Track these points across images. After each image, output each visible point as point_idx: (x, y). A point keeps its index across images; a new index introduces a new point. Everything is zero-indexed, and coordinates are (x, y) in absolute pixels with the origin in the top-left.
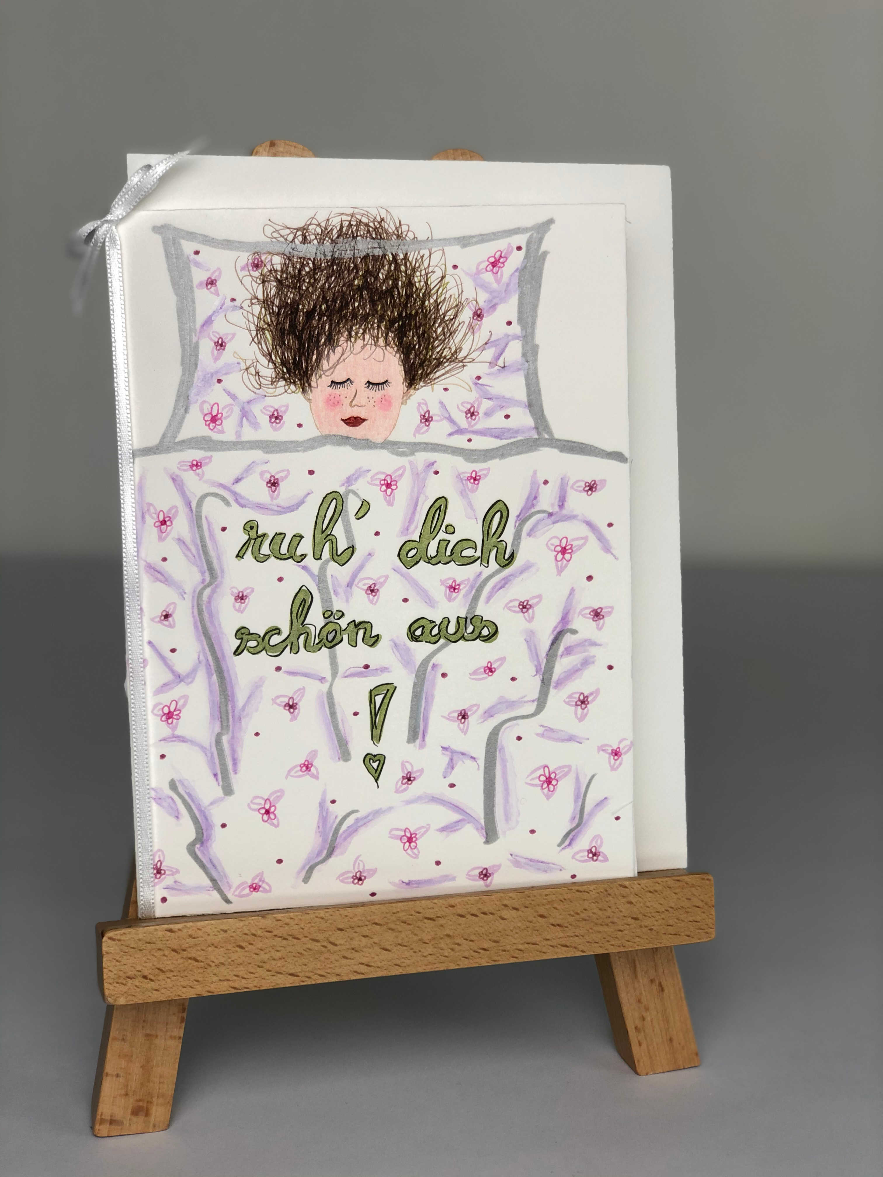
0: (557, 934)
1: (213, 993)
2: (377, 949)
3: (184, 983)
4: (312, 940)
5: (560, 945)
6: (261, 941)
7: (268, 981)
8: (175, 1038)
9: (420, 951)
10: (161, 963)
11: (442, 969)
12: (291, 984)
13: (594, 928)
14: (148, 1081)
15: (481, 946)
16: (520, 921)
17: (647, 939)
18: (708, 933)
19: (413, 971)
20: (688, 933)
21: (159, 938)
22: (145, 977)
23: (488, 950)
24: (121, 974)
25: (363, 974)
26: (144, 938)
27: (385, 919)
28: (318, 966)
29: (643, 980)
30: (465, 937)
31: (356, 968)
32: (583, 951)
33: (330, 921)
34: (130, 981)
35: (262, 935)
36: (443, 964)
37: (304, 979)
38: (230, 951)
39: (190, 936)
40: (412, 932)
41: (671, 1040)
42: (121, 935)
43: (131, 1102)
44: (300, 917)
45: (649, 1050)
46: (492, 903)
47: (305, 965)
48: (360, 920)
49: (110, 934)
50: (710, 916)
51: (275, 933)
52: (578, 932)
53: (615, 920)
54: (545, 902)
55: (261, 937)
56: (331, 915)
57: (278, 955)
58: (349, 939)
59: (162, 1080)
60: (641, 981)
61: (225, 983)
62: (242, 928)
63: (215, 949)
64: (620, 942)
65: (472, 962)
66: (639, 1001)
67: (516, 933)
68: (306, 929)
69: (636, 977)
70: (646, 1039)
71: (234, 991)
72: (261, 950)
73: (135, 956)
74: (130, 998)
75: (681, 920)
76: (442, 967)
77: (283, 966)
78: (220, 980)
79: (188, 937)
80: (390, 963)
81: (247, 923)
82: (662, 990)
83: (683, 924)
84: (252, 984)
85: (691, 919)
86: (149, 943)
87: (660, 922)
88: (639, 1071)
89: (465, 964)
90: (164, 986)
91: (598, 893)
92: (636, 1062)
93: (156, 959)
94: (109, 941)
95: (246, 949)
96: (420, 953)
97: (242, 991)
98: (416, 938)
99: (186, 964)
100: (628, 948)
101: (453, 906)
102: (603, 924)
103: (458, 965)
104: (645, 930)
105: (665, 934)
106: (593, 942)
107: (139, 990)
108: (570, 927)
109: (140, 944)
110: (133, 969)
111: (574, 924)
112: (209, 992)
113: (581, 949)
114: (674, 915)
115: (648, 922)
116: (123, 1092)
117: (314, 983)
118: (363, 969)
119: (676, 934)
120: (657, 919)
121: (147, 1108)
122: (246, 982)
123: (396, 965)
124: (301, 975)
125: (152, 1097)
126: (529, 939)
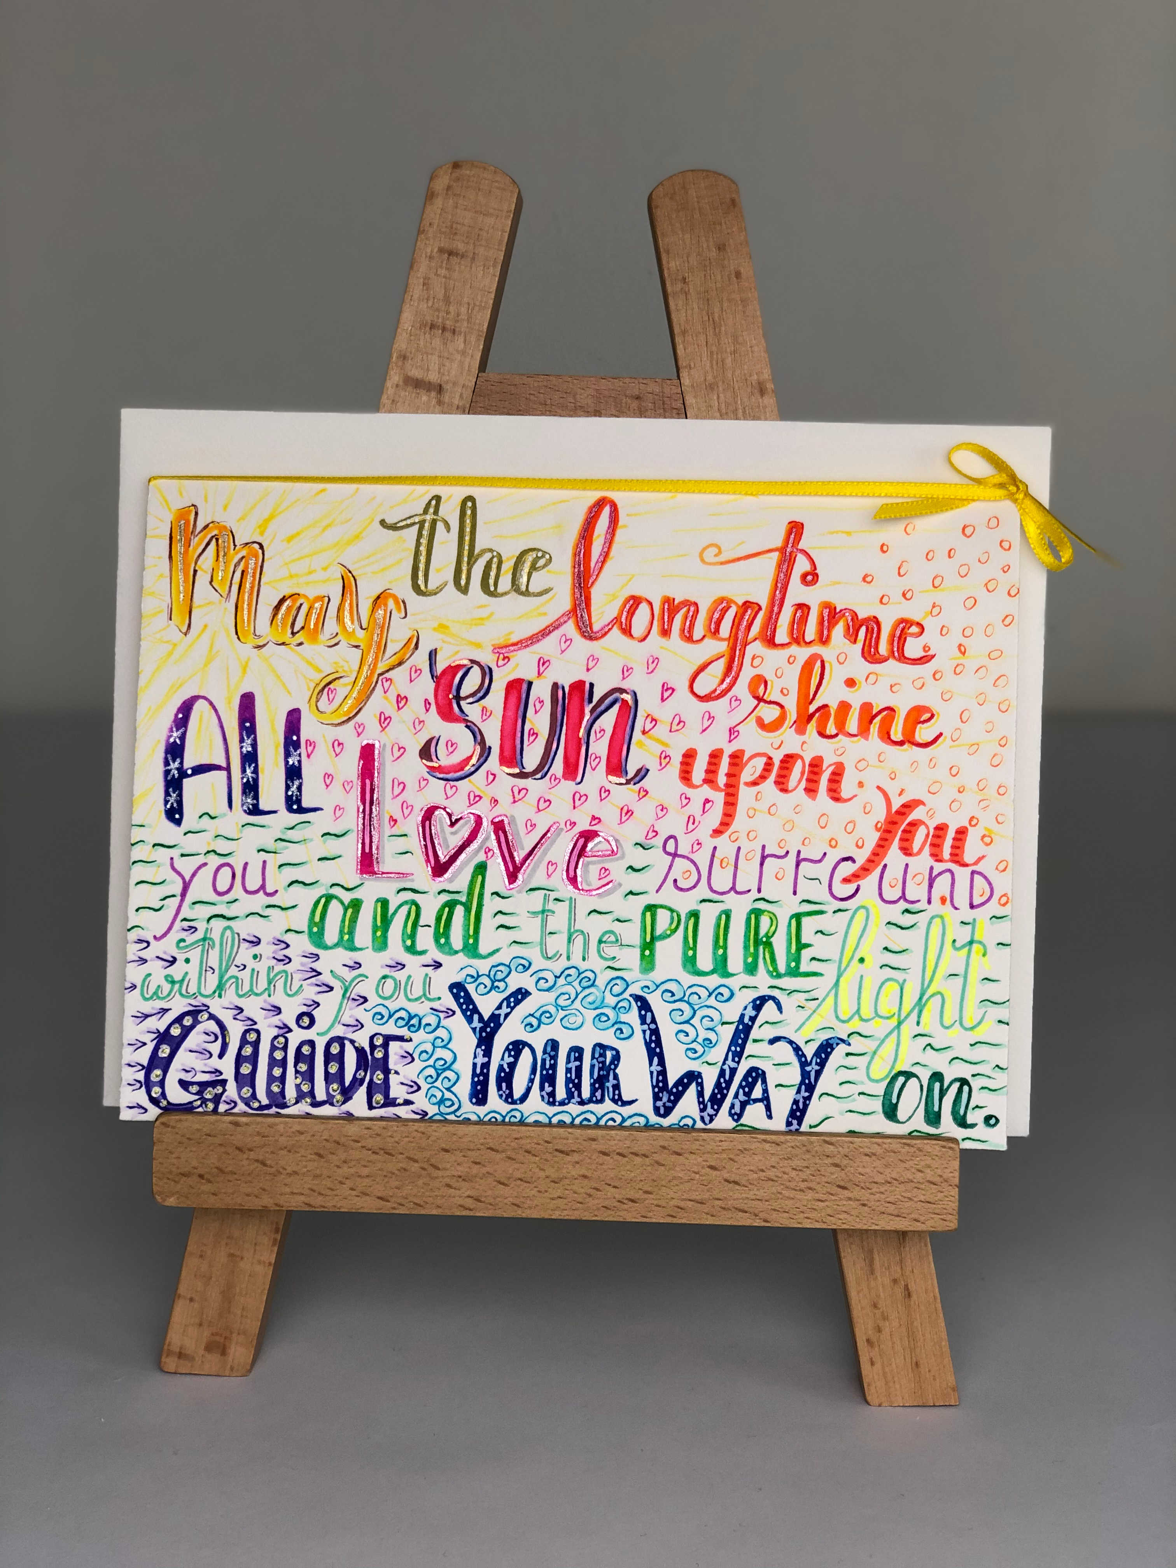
0: (731, 1194)
1: (282, 1207)
2: (490, 1180)
3: (249, 1190)
4: (409, 1158)
5: (735, 1208)
6: (345, 1152)
7: (351, 1202)
8: (264, 1262)
10: (222, 1161)
11: (573, 1218)
12: (381, 1209)
13: (783, 1192)
14: (228, 1312)
15: (629, 1196)
16: (683, 1170)
17: (857, 1216)
18: (945, 1220)
19: (535, 1215)
20: (916, 1216)
21: (221, 1130)
22: (201, 1176)
23: (637, 1202)
24: (174, 1169)
25: (470, 1210)
27: (504, 1145)
28: (415, 1191)
29: (883, 1279)
30: (606, 1182)
31: (461, 1201)
32: (766, 1221)
33: (433, 1138)
34: (184, 1179)
35: (347, 1143)
36: (576, 1212)
37: (395, 1205)
38: (306, 1159)
39: (258, 1133)
40: (538, 1166)
41: (917, 1364)
42: (177, 1121)
43: (206, 1333)
44: (395, 1128)
45: (884, 1373)
46: (646, 1142)
47: (397, 1188)
48: (471, 1141)
50: (952, 1199)
51: (363, 1143)
52: (761, 1194)
53: (814, 1185)
54: (719, 1149)
55: (345, 1146)
56: (435, 1131)
57: (365, 1171)
58: (455, 1164)
59: (244, 1313)
60: (879, 1278)
61: (298, 1197)
62: (322, 1132)
63: (288, 1153)
64: (819, 1216)
65: (614, 1215)
66: (875, 1306)
67: (677, 1185)
68: (402, 1143)
69: (872, 1272)
70: (881, 1357)
71: (308, 1208)
72: (345, 1162)
73: (192, 1149)
74: (181, 1199)
75: (910, 1199)
76: (574, 1216)
77: (370, 1186)
78: (292, 1193)
79: (256, 1134)
80: (506, 1201)
82: (909, 1295)
83: (910, 1203)
84: (330, 1203)
85: (922, 1198)
86: (209, 1135)
87: (879, 1196)
88: (869, 1398)
89: (605, 1216)
90: (223, 1191)
92: (865, 1385)
93: (216, 1156)
94: (162, 1127)
95: (327, 1159)
96: (546, 1194)
97: (318, 1210)
98: (542, 1174)
99: (252, 1167)
100: (830, 1226)
102: (798, 1188)
103: (596, 1216)
104: (855, 1204)
105: (883, 1213)
106: (781, 1210)
107: (193, 1191)
108: (750, 1186)
110: (187, 1164)
111: (755, 1183)
112: (276, 1205)
113: (763, 1218)
114: (898, 1189)
115: (860, 1194)
116: (197, 1321)
117: (408, 1212)
118: (469, 1203)
119: (898, 1216)
120: (874, 1190)
121: (224, 1345)
122: (323, 1200)
123: (515, 1205)
124: (393, 1200)
125: (231, 1333)
126: (695, 1196)
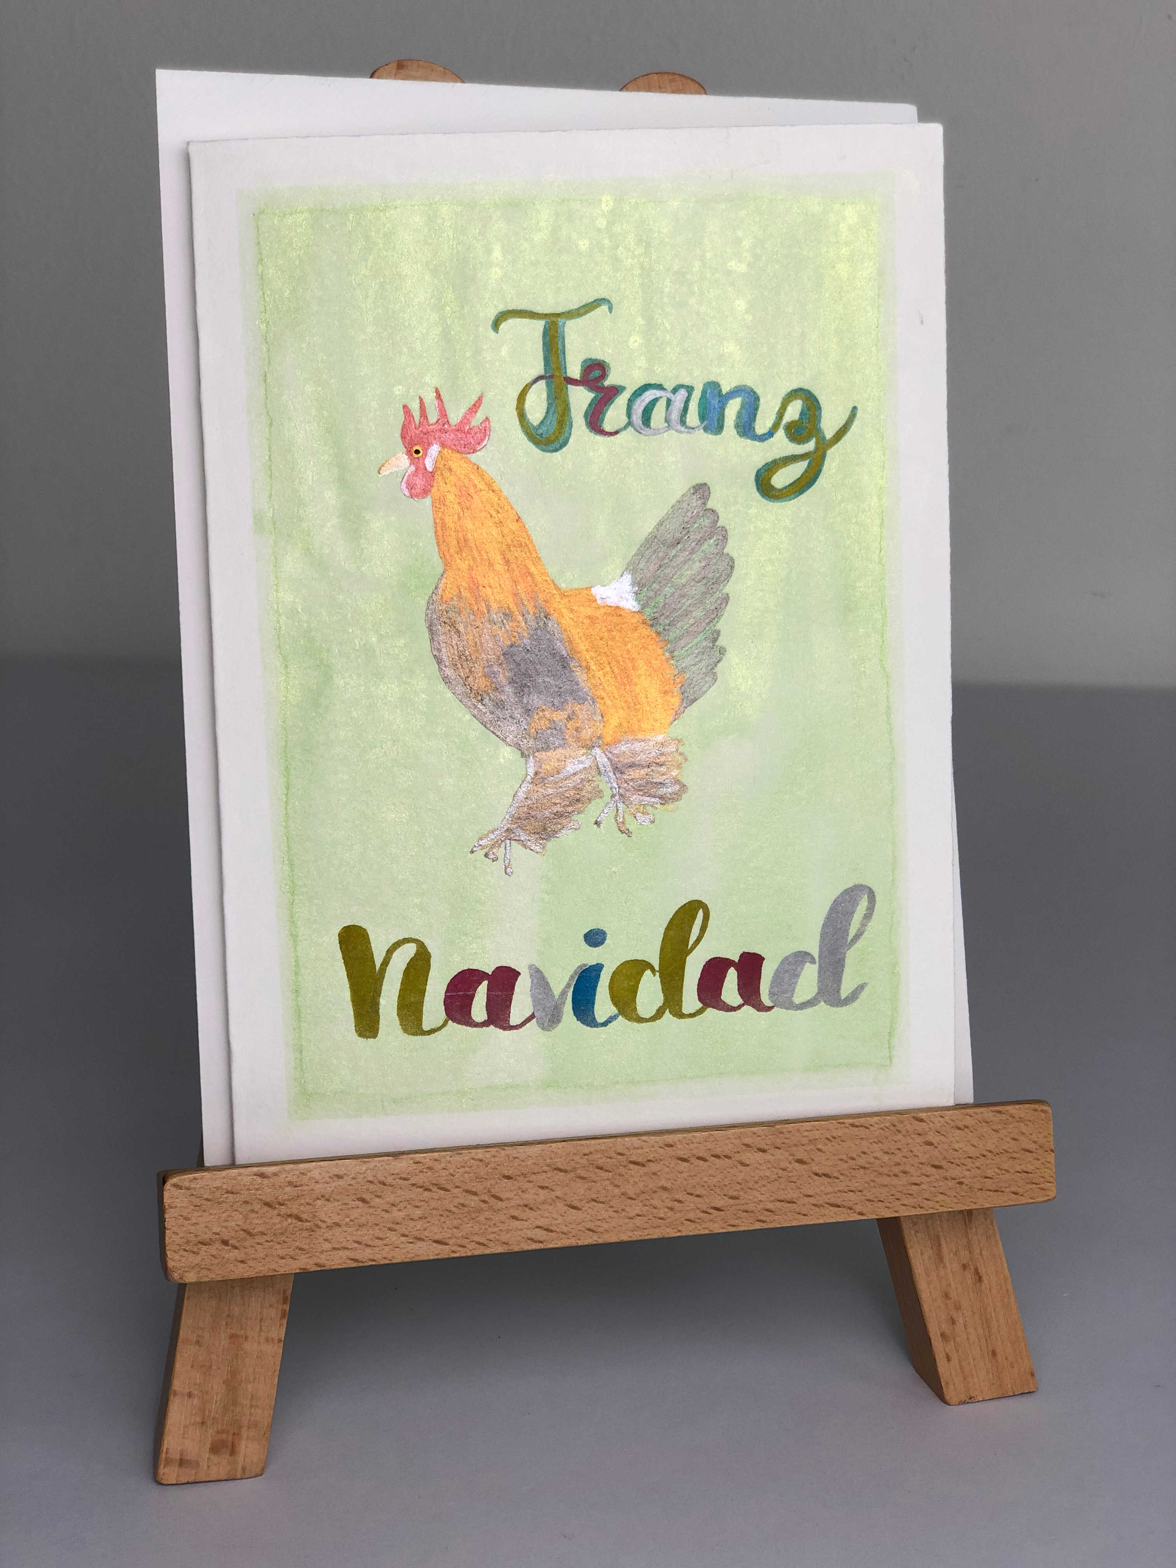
0: (822, 1188)
1: (324, 1266)
2: (560, 1205)
3: (281, 1252)
4: (467, 1191)
5: (828, 1204)
6: (392, 1193)
7: (403, 1251)
8: (273, 1339)
9: (623, 1210)
10: (248, 1221)
11: (655, 1237)
12: (436, 1255)
13: (876, 1179)
14: (235, 1403)
15: (713, 1205)
16: (769, 1168)
17: (955, 1197)
18: (1043, 1189)
19: (613, 1239)
20: (1014, 1189)
21: (245, 1185)
22: (225, 1243)
23: (723, 1211)
24: (191, 1237)
25: (541, 1242)
26: (225, 1186)
27: (572, 1163)
28: (476, 1228)
29: (952, 1265)
30: (688, 1191)
31: (530, 1234)
32: (861, 1214)
33: (493, 1165)
34: (204, 1248)
35: (394, 1183)
36: (657, 1230)
37: (454, 1248)
38: (348, 1207)
39: (290, 1183)
40: (612, 1183)
41: (994, 1353)
42: (191, 1181)
43: (210, 1431)
44: (448, 1158)
45: (961, 1367)
46: (727, 1141)
47: (457, 1228)
48: (535, 1163)
49: (175, 1180)
50: (1048, 1165)
51: (412, 1181)
52: (854, 1185)
53: (908, 1168)
54: (805, 1141)
55: (392, 1186)
56: (494, 1157)
57: (418, 1212)
58: (520, 1193)
59: (254, 1403)
60: (948, 1265)
61: (341, 1253)
62: (365, 1173)
63: (326, 1202)
64: (915, 1200)
65: (699, 1227)
66: (946, 1296)
67: (764, 1186)
68: (457, 1175)
69: (941, 1259)
70: (957, 1351)
71: (355, 1265)
72: (393, 1205)
73: (211, 1211)
74: (205, 1272)
75: (1006, 1170)
76: (656, 1234)
77: (425, 1229)
78: (335, 1249)
79: (287, 1184)
80: (579, 1227)
81: (372, 1165)
82: (980, 1279)
83: (1007, 1176)
84: (380, 1255)
85: (1018, 1168)
86: (232, 1193)
87: (975, 1171)
88: (947, 1398)
89: (689, 1230)
90: (253, 1256)
91: (882, 1129)
92: (943, 1384)
93: (241, 1216)
94: (173, 1189)
95: (372, 1204)
96: (623, 1213)
97: (366, 1264)
98: (617, 1191)
99: (285, 1224)
100: (927, 1210)
101: (671, 1146)
102: (891, 1174)
103: (679, 1231)
104: (951, 1183)
105: (981, 1189)
106: (876, 1199)
107: (216, 1261)
108: (841, 1177)
109: (218, 1194)
110: (207, 1230)
111: (846, 1172)
112: (317, 1265)
113: (858, 1211)
114: (994, 1162)
115: (955, 1172)
116: (198, 1419)
117: (469, 1254)
118: (540, 1234)
119: (995, 1191)
120: (968, 1167)
121: (233, 1445)
122: (371, 1252)
123: (589, 1230)
124: (451, 1242)
125: (240, 1427)
126: (782, 1195)
